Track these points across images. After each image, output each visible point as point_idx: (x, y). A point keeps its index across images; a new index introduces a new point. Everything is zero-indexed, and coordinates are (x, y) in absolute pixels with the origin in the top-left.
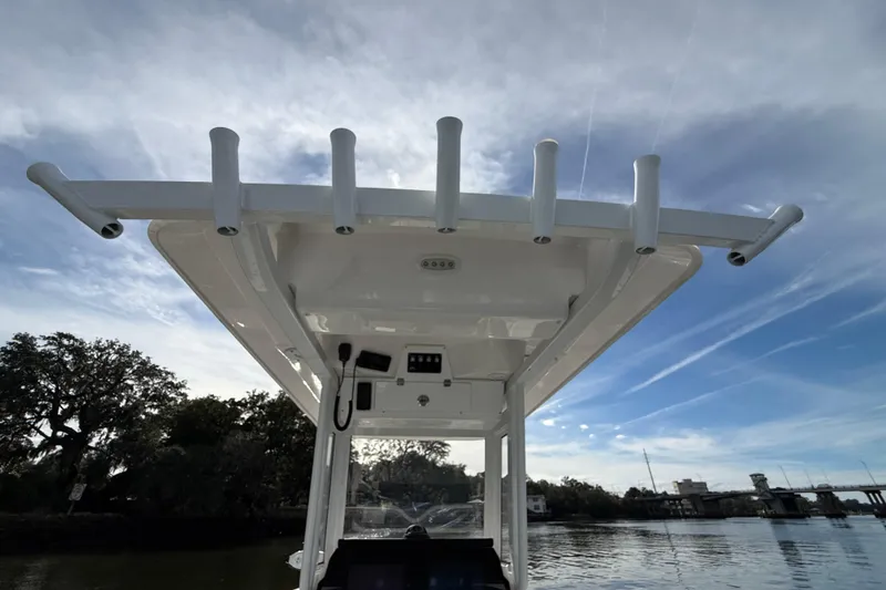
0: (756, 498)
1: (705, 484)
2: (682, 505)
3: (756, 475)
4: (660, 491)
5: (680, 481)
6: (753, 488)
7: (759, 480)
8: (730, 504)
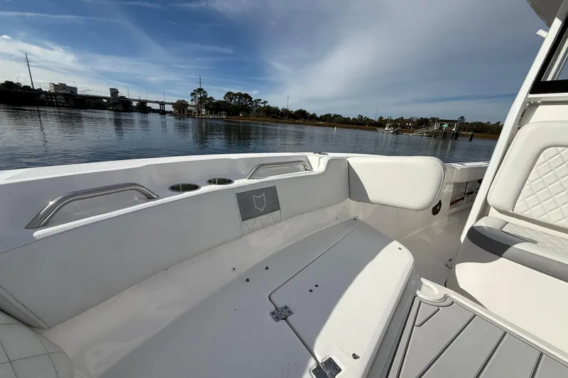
0: (105, 101)
1: (75, 89)
2: (56, 99)
3: (113, 89)
4: (36, 88)
5: (56, 84)
6: (109, 95)
7: (114, 92)
8: (90, 102)
